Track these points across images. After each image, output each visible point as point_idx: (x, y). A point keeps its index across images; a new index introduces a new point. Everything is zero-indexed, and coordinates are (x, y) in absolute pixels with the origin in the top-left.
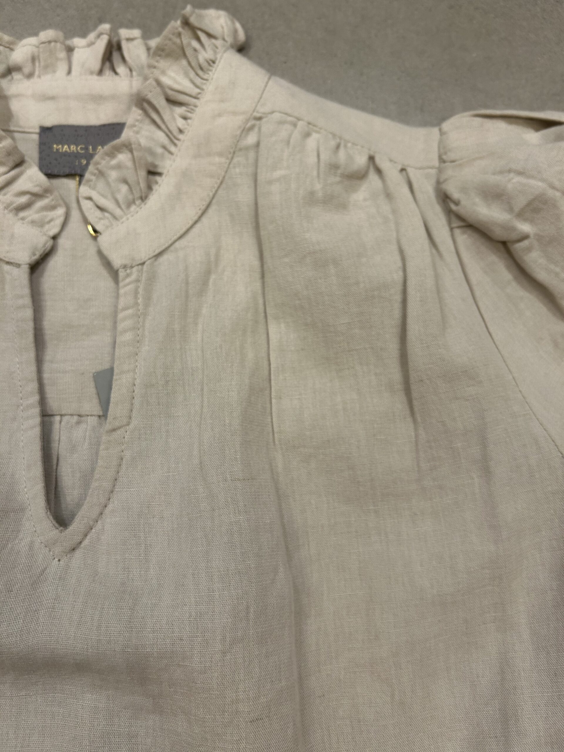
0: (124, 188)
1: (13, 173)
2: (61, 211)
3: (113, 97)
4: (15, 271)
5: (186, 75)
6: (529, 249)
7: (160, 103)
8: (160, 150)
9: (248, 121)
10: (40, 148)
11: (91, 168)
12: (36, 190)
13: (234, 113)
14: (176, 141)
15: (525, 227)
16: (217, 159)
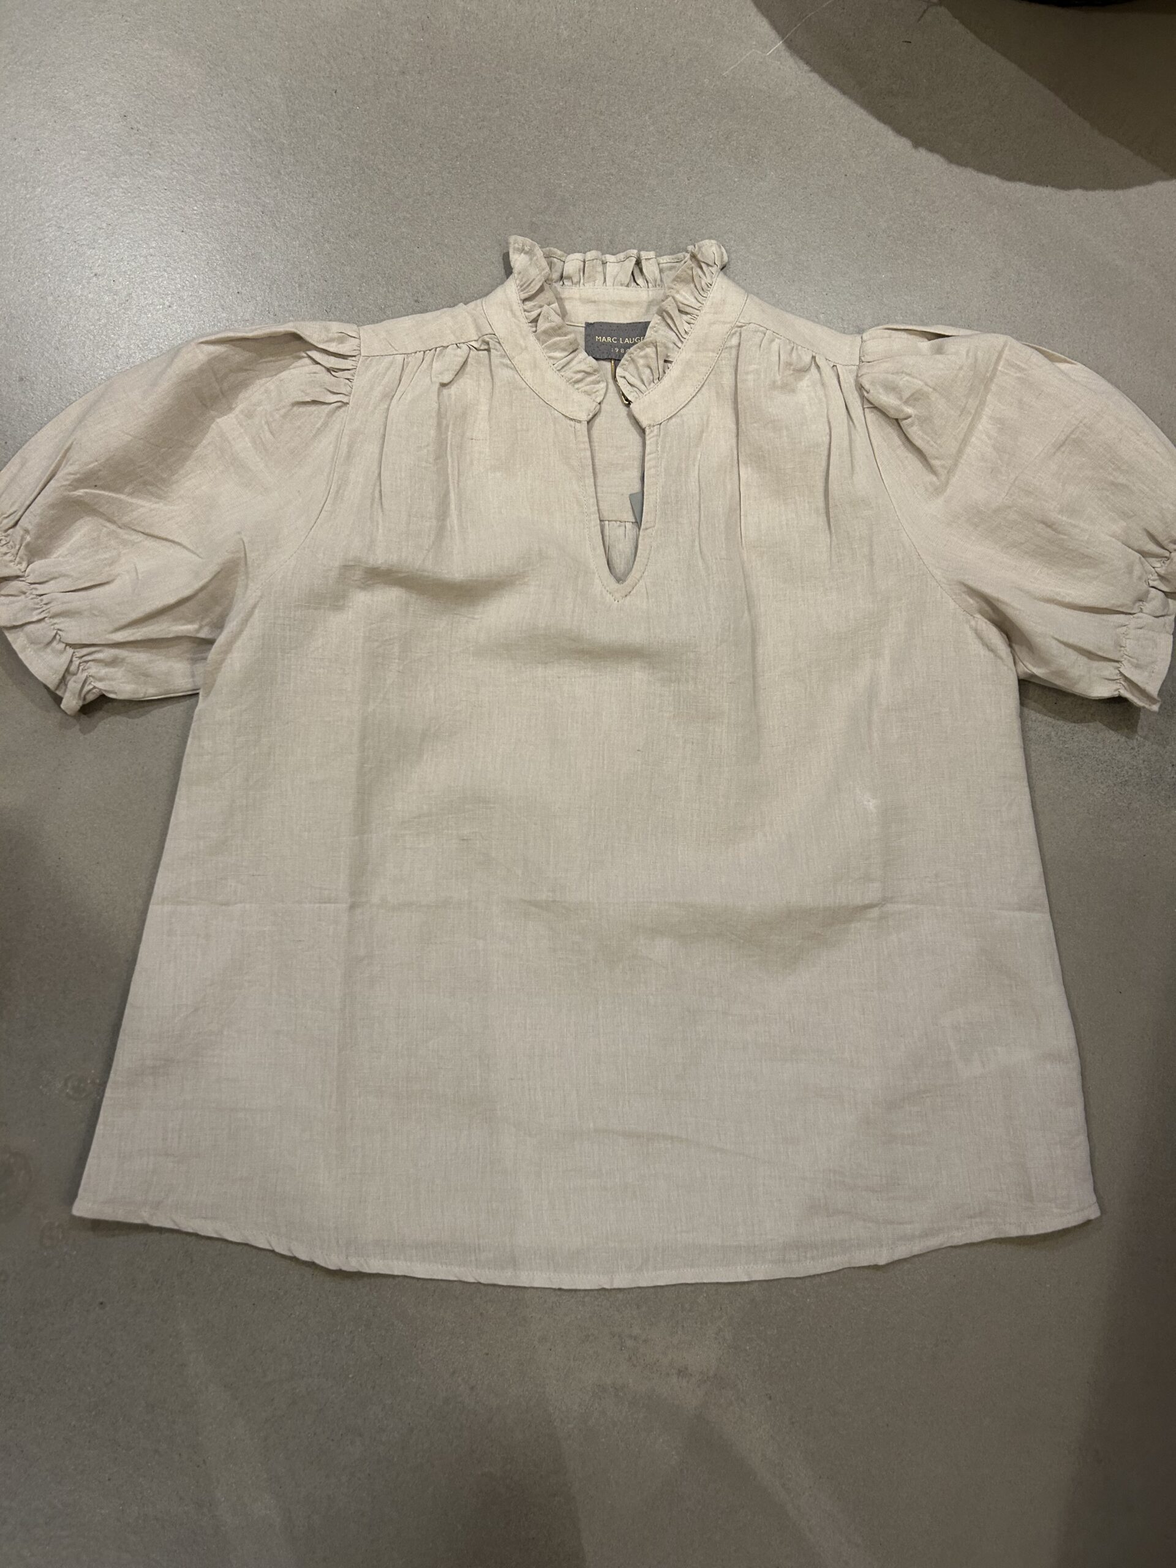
0: (648, 371)
1: (572, 355)
2: (603, 385)
3: (637, 303)
4: (578, 425)
5: (692, 293)
6: (912, 425)
7: (675, 313)
8: (671, 345)
9: (732, 328)
10: (586, 338)
11: (626, 356)
12: (589, 370)
13: (724, 323)
14: (682, 339)
15: (909, 410)
16: (711, 354)
